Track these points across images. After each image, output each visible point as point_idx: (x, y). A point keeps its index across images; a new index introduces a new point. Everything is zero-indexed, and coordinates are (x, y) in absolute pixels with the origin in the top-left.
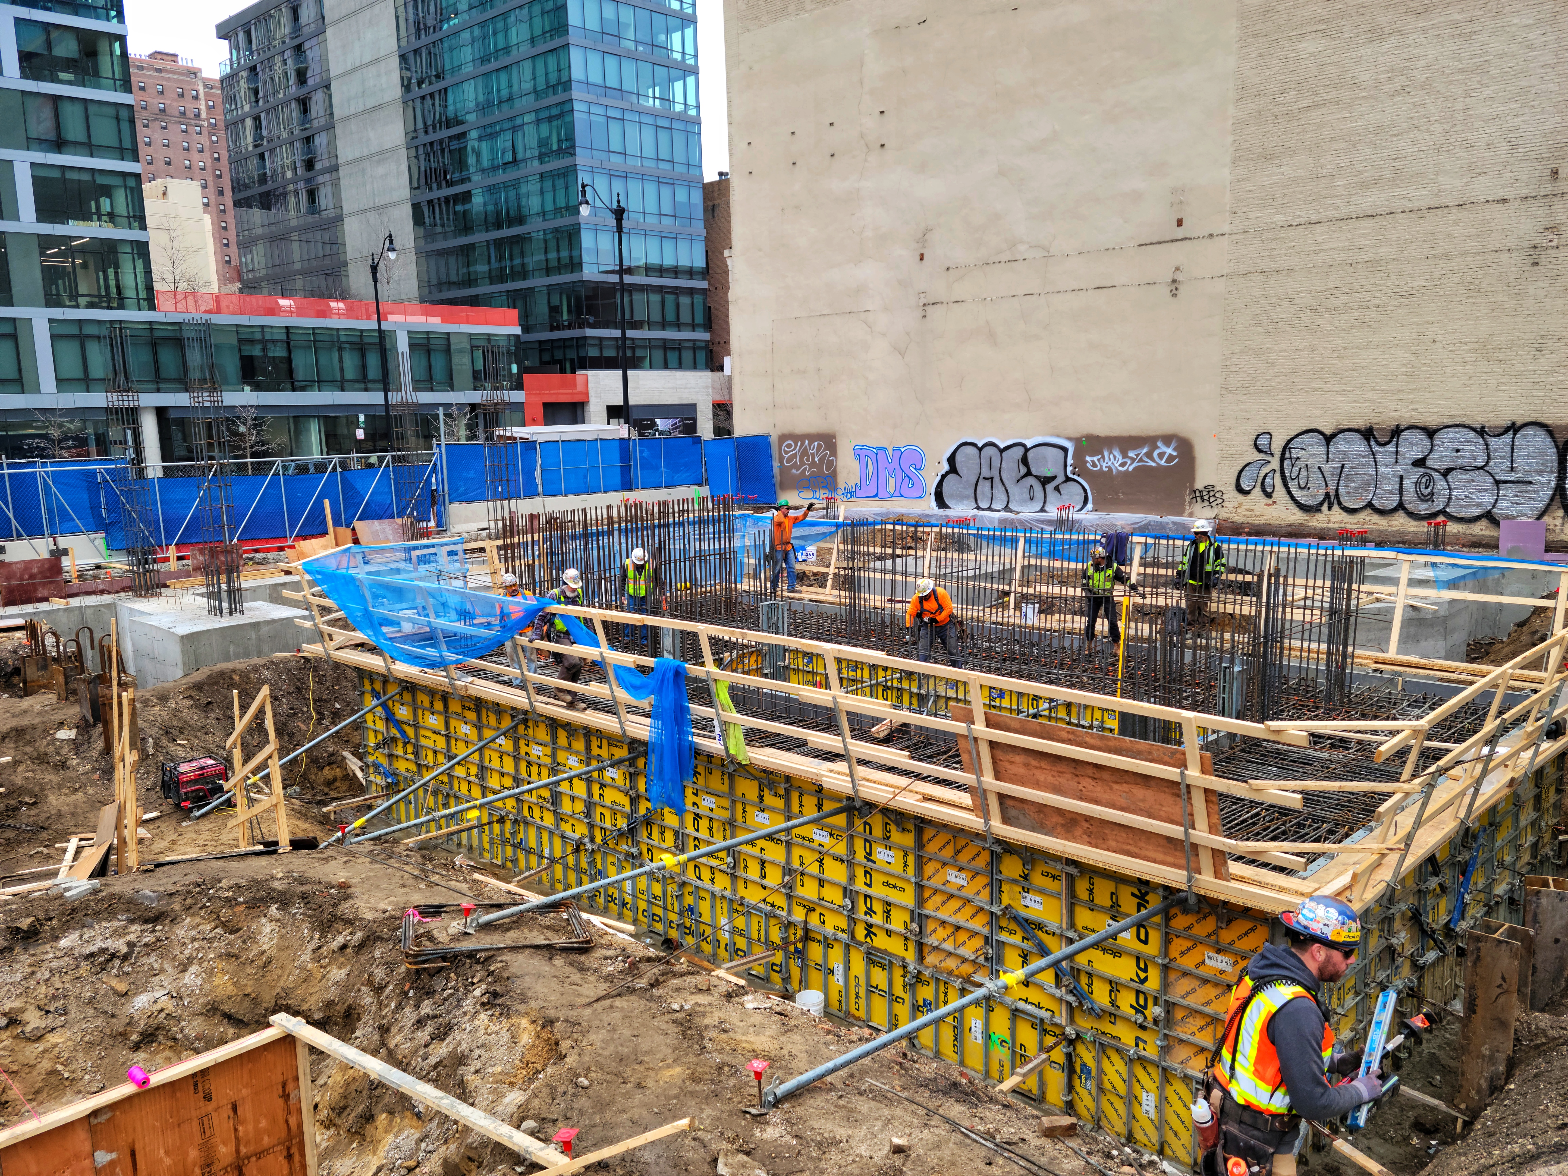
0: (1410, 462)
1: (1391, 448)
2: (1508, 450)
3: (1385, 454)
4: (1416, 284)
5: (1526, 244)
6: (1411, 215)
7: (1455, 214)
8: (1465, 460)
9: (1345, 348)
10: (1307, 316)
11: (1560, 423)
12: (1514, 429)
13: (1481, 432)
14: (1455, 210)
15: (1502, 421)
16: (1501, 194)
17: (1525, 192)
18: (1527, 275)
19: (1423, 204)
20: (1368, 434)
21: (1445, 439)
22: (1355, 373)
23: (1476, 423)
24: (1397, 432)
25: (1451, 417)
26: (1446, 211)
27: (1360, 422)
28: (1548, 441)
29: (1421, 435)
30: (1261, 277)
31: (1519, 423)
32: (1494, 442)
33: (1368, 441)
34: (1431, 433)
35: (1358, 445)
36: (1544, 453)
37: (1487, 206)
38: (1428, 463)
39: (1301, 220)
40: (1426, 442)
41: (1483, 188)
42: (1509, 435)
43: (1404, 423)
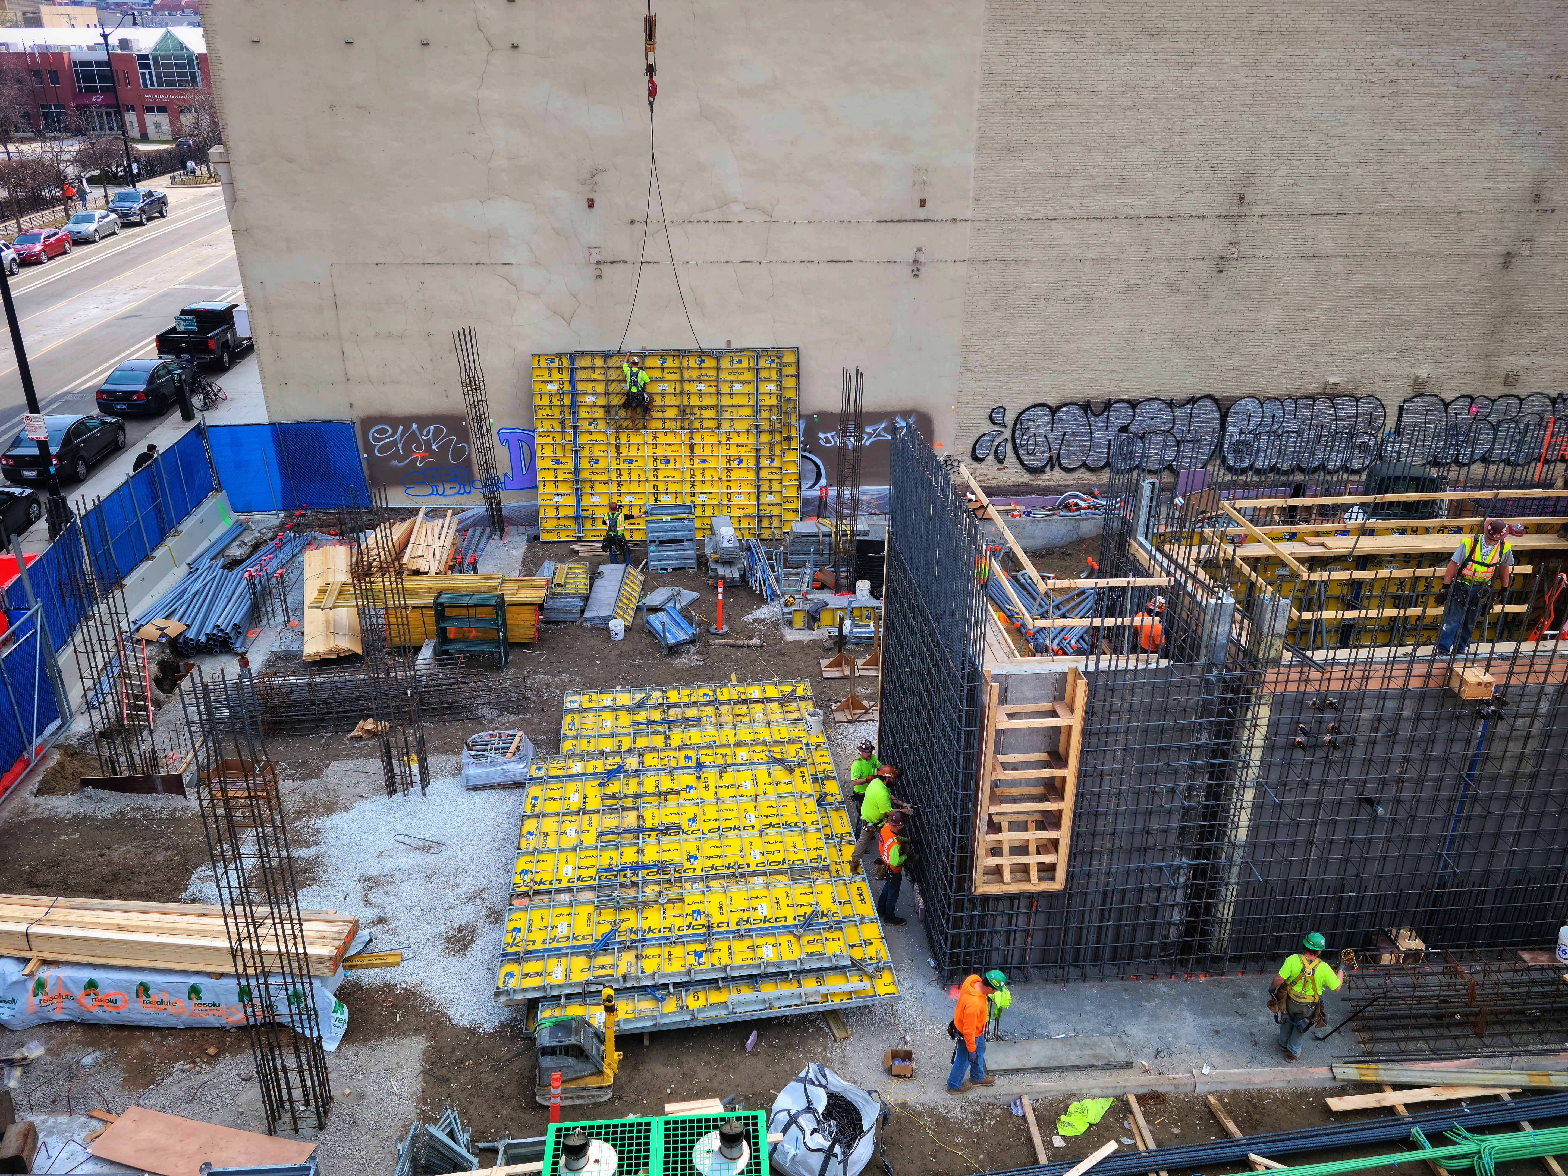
0: (1117, 428)
1: (1103, 418)
2: (1187, 417)
3: (1098, 423)
4: (1132, 282)
5: (1215, 255)
6: (1131, 221)
7: (1166, 224)
8: (1158, 426)
9: (1072, 334)
10: (1041, 304)
11: (1225, 395)
12: (1193, 401)
13: (1170, 404)
14: (1166, 221)
15: (1186, 396)
16: (1202, 211)
17: (1219, 211)
18: (1214, 280)
19: (1142, 213)
20: (1086, 407)
21: (1145, 411)
22: (1078, 356)
23: (1166, 396)
24: (1109, 404)
25: (1150, 392)
26: (1159, 220)
27: (1079, 397)
28: (1215, 409)
29: (1127, 407)
30: (1001, 266)
31: (1197, 396)
32: (1180, 411)
33: (1086, 412)
34: (1134, 405)
35: (1078, 416)
36: (1212, 419)
37: (1191, 220)
38: (1132, 429)
39: (1040, 215)
40: (1130, 412)
41: (1189, 205)
42: (1189, 406)
43: (1114, 398)
